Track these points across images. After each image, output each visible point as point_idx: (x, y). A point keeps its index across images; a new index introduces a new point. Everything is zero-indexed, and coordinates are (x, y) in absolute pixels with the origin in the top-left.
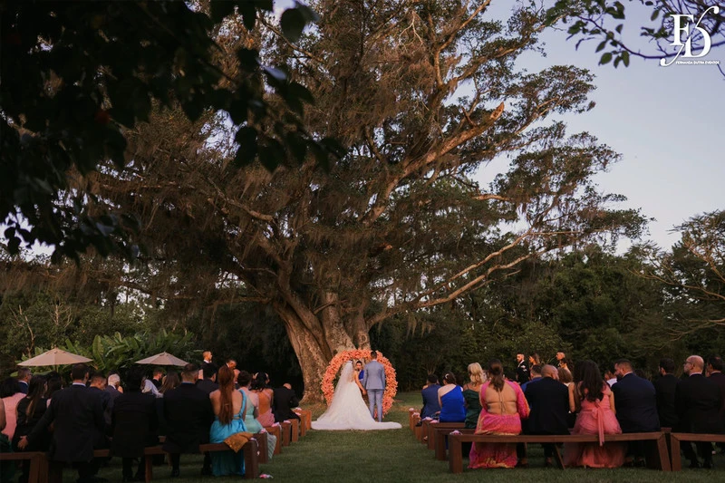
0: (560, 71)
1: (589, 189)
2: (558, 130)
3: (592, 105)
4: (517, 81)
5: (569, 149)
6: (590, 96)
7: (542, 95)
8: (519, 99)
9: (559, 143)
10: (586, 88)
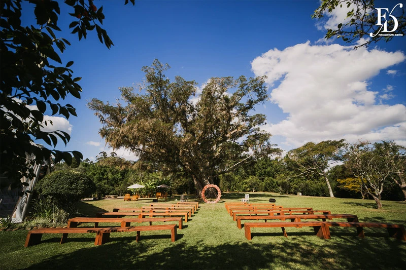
0: (258, 115)
1: (268, 143)
2: (258, 129)
3: (266, 123)
4: (248, 118)
5: (261, 134)
6: (265, 121)
7: (254, 121)
8: (248, 122)
9: (258, 132)
10: (264, 119)
